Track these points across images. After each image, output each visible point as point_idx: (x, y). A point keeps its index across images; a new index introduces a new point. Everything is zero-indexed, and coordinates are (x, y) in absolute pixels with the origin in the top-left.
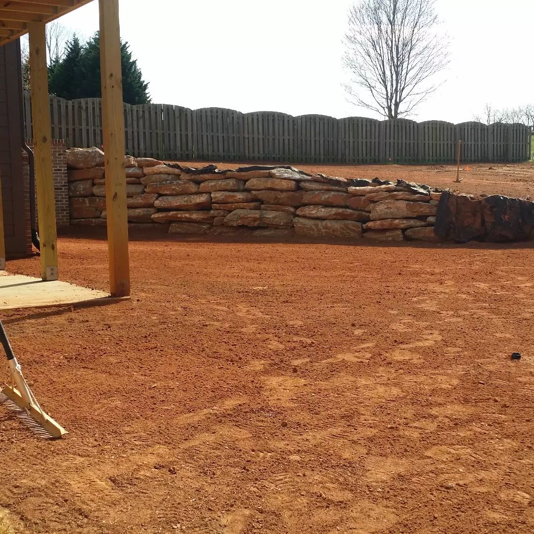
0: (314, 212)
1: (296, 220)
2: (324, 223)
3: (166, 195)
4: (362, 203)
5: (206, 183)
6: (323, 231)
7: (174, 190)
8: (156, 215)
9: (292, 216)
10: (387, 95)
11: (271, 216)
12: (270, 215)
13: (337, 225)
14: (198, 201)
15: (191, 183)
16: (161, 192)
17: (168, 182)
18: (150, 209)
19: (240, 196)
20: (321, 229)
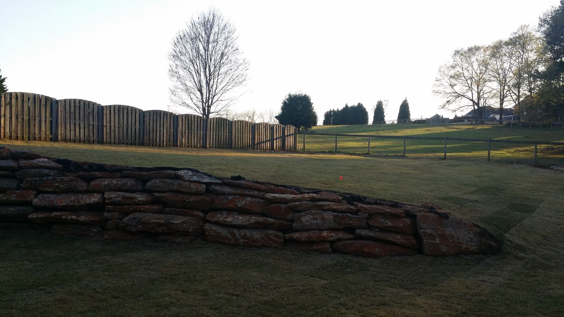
0: (229, 220)
1: (207, 226)
2: (243, 232)
3: (47, 192)
4: (282, 212)
5: (97, 182)
6: (242, 241)
7: (58, 187)
8: (34, 216)
9: (202, 222)
10: (202, 99)
11: (177, 222)
12: (178, 220)
13: (257, 235)
14: (88, 202)
15: (79, 180)
16: (41, 189)
17: (50, 178)
18: (27, 208)
19: (140, 197)
20: (238, 239)
